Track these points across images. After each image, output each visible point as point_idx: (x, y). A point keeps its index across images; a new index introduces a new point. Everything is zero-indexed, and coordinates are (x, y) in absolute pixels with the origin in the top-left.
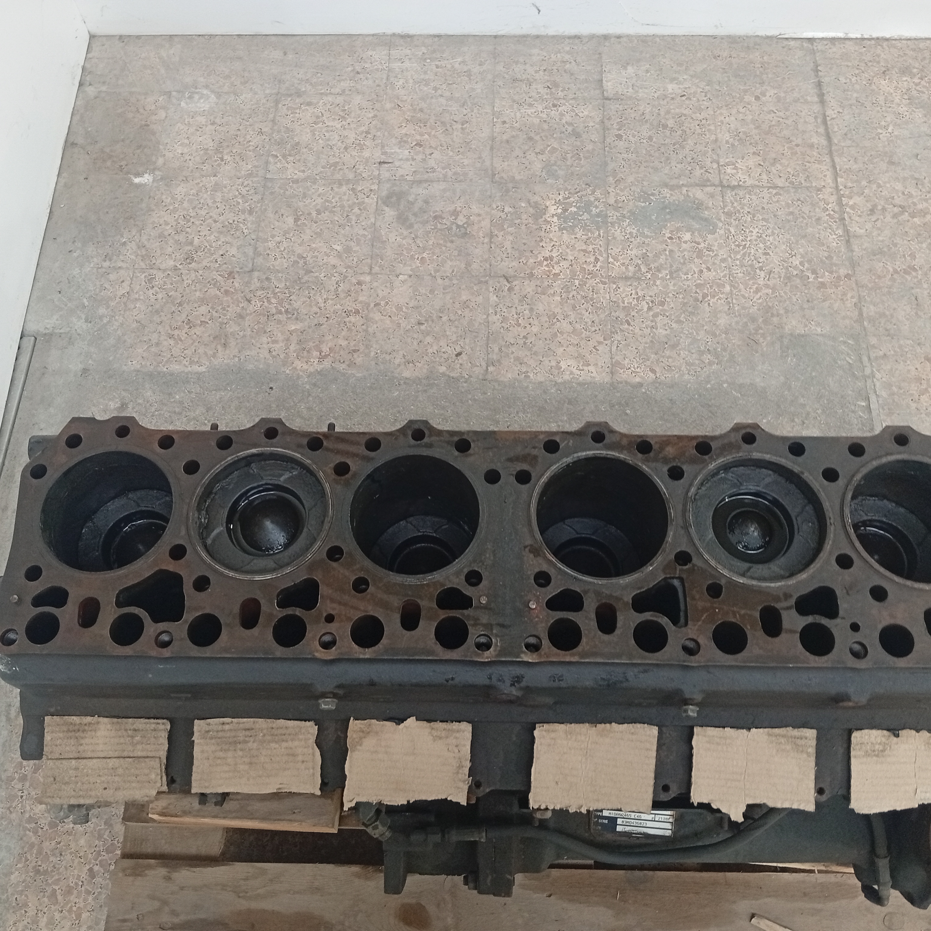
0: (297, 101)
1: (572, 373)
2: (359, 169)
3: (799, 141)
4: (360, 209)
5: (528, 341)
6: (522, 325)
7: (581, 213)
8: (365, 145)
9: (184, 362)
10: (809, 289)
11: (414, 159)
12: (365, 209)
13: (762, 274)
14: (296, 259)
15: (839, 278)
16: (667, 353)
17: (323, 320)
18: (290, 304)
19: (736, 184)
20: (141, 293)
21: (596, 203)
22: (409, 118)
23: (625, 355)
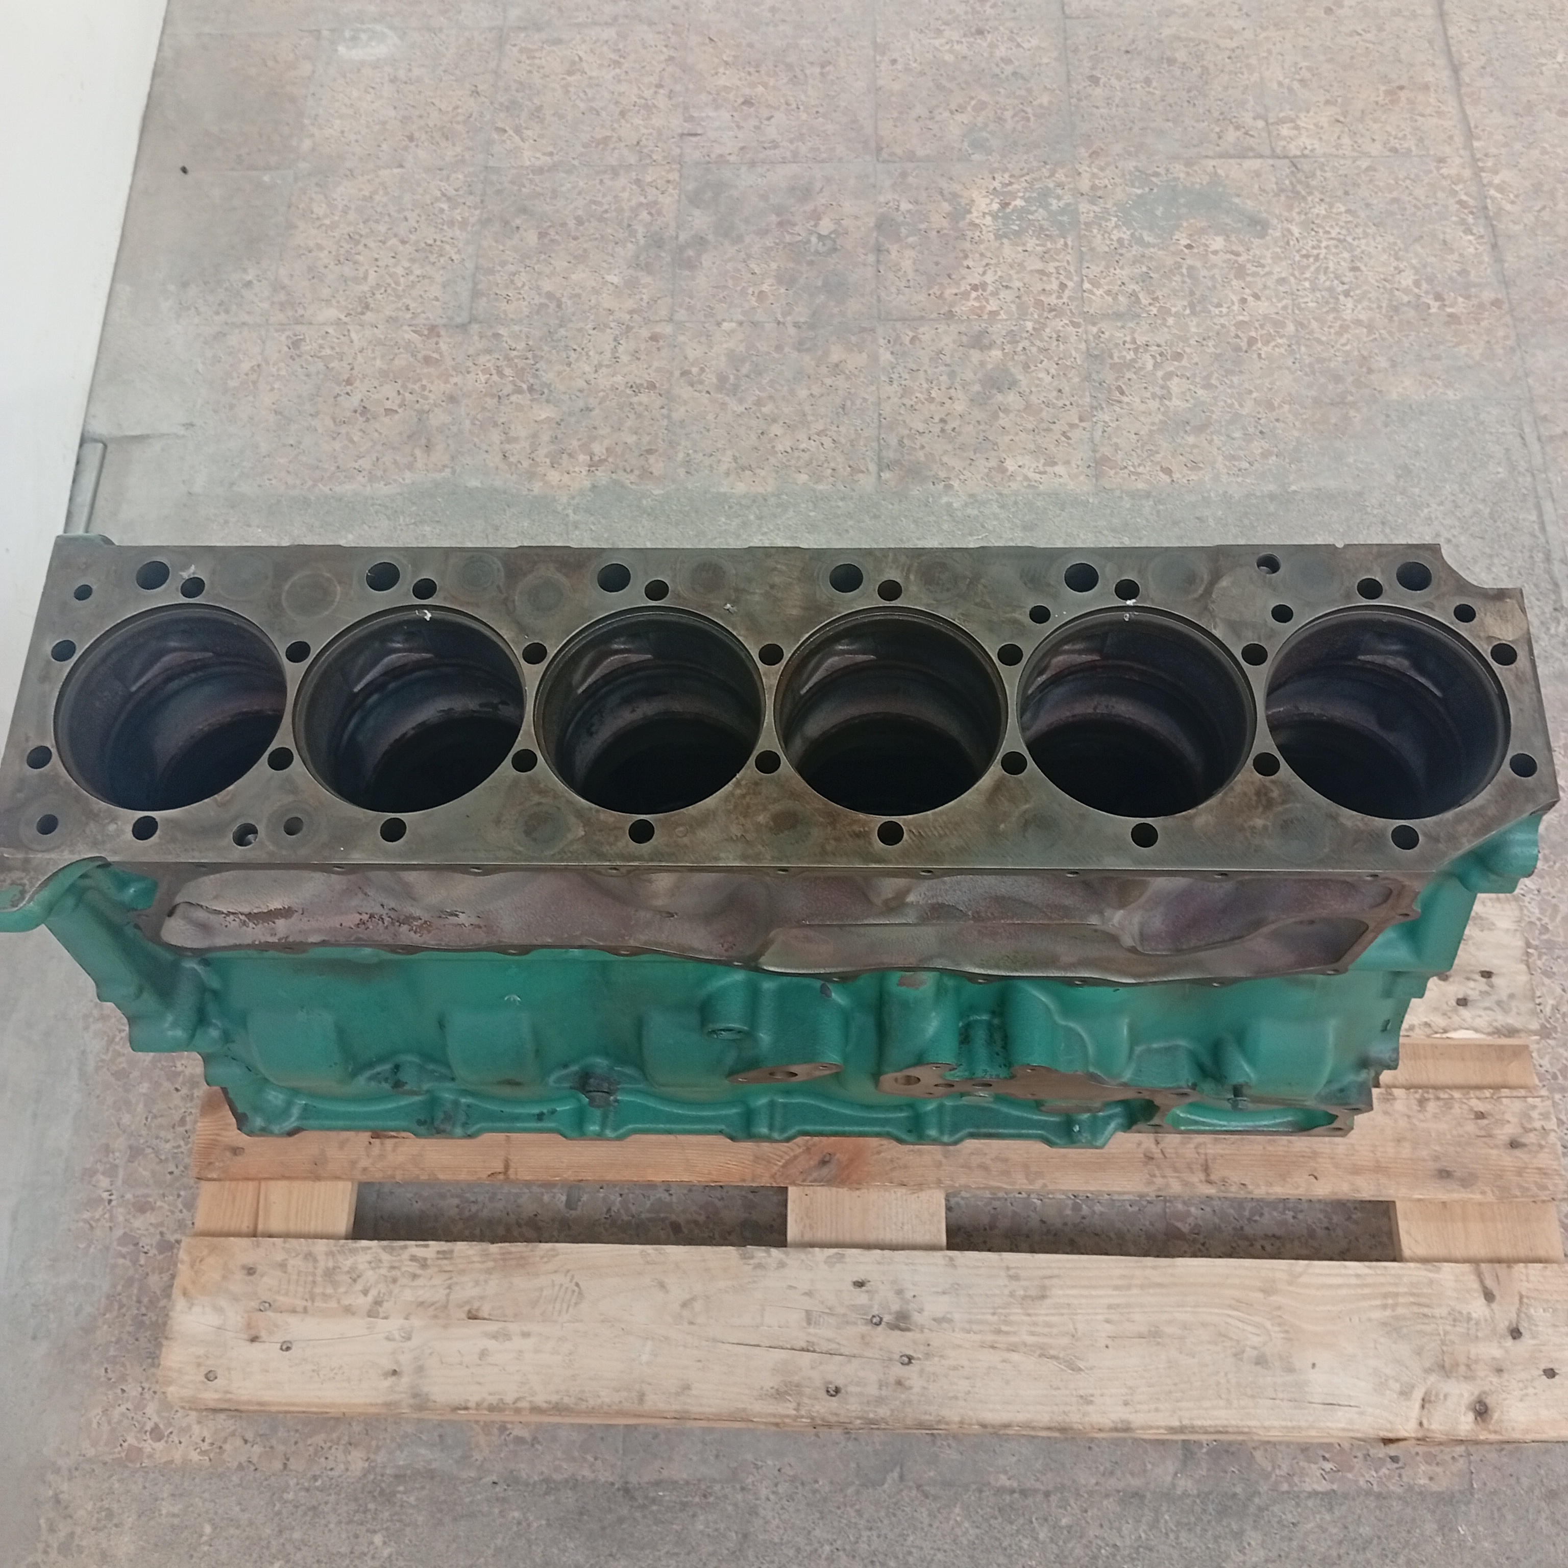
0: (536, 37)
1: (1026, 478)
2: (646, 146)
3: (1403, 81)
4: (650, 213)
5: (948, 428)
6: (938, 400)
7: (1034, 208)
8: (655, 107)
9: (360, 478)
10: (1431, 325)
11: (739, 127)
12: (659, 213)
13: (1350, 303)
14: (543, 300)
15: (1481, 306)
16: (1191, 440)
17: (593, 402)
18: (536, 376)
19: (1299, 153)
20: (282, 365)
21: (1059, 191)
22: (730, 59)
23: (1116, 444)
